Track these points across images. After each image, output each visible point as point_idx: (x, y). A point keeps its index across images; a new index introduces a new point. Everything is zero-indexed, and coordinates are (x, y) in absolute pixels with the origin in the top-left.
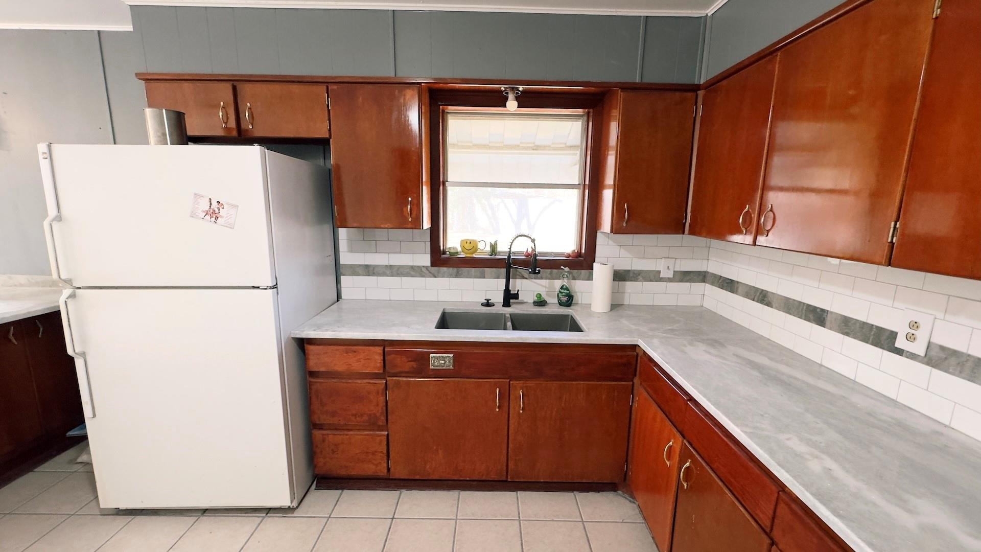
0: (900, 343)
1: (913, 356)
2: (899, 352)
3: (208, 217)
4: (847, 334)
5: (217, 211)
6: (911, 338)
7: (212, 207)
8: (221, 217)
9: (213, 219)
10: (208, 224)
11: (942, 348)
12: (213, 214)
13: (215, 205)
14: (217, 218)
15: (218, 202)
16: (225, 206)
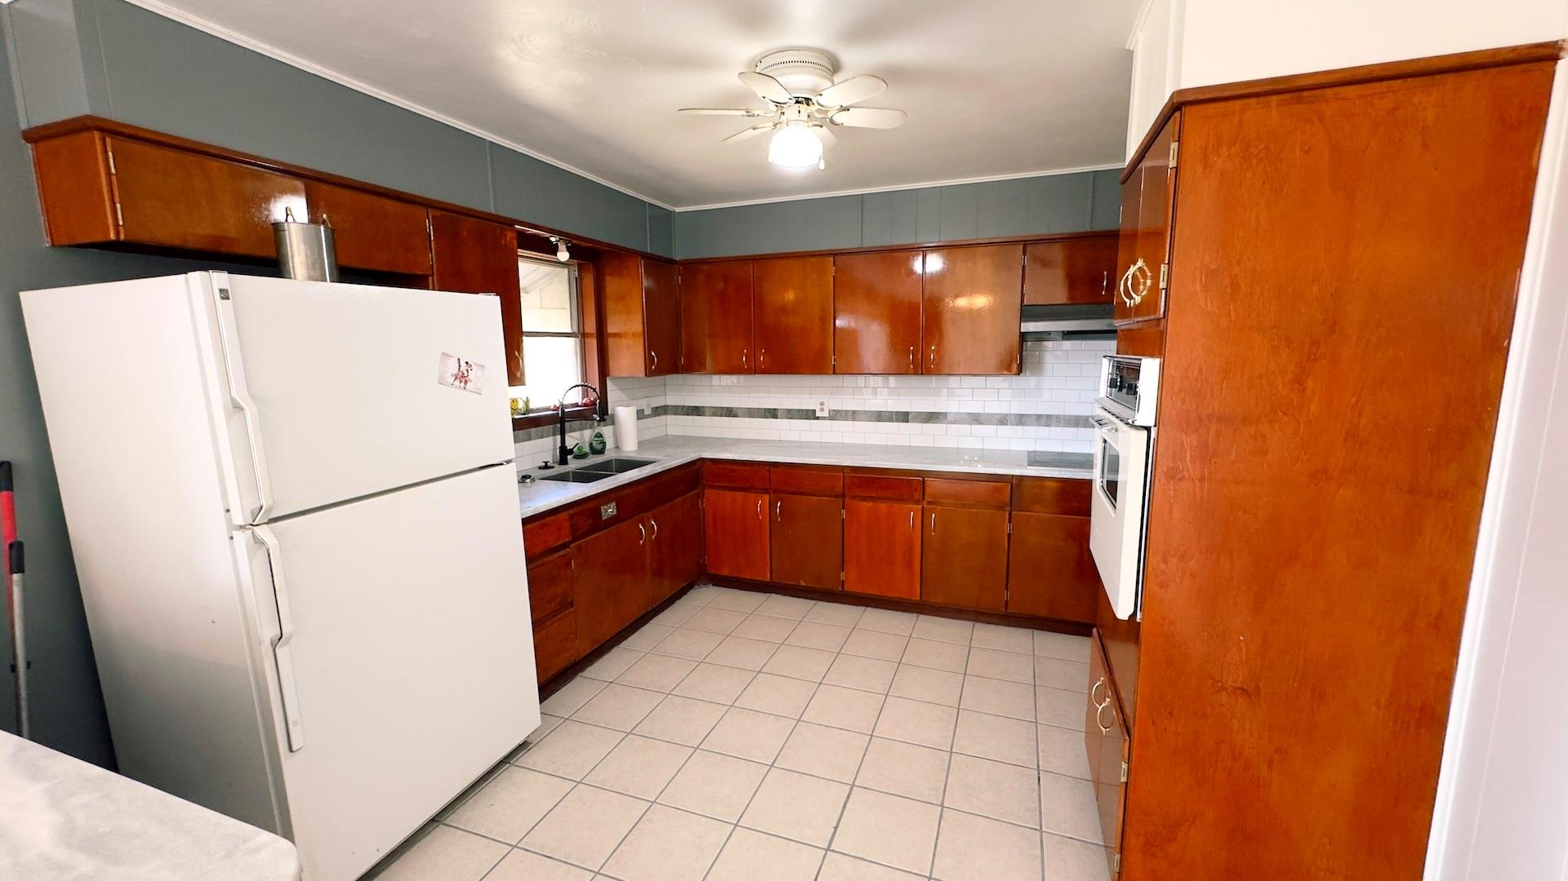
0: (818, 414)
1: (824, 418)
2: (818, 418)
3: (457, 382)
4: (791, 418)
5: (465, 372)
6: (822, 410)
7: (461, 369)
8: (471, 381)
9: (462, 384)
10: (456, 393)
11: (834, 410)
12: (462, 378)
13: (463, 365)
14: (466, 382)
15: (467, 363)
16: (474, 367)
